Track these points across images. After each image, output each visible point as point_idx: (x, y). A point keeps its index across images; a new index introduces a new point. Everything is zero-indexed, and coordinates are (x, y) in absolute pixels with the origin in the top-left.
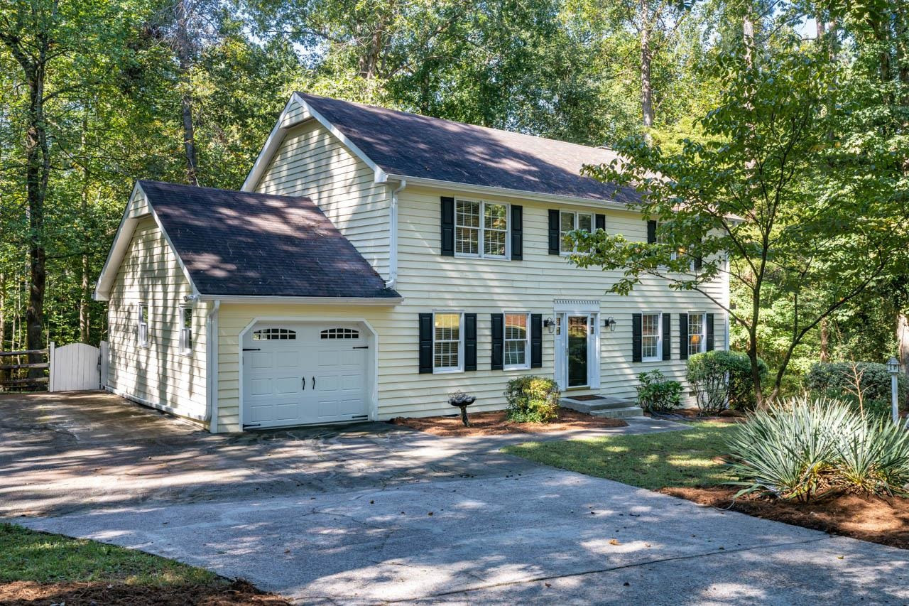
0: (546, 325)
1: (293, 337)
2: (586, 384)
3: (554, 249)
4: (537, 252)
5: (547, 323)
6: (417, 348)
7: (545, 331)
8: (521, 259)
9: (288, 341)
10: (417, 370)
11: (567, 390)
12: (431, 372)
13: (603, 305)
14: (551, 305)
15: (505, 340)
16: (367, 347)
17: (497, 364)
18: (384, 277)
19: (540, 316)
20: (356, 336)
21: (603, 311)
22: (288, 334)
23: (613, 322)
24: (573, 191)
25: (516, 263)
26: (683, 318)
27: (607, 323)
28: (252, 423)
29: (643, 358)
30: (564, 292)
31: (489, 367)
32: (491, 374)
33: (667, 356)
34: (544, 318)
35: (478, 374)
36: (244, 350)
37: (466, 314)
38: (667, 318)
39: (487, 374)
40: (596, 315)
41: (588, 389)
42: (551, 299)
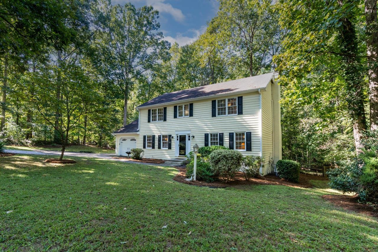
1: (126, 140)
2: (185, 155)
3: (175, 117)
4: (171, 118)
6: (143, 143)
7: (172, 139)
8: (166, 121)
10: (143, 148)
11: (179, 157)
13: (192, 131)
14: (174, 132)
15: (162, 141)
17: (159, 147)
20: (135, 140)
21: (192, 133)
26: (231, 134)
30: (178, 128)
31: (157, 148)
32: (158, 150)
34: (172, 136)
35: (155, 150)
36: (121, 142)
37: (153, 135)
38: (221, 134)
41: (186, 157)
42: (174, 130)
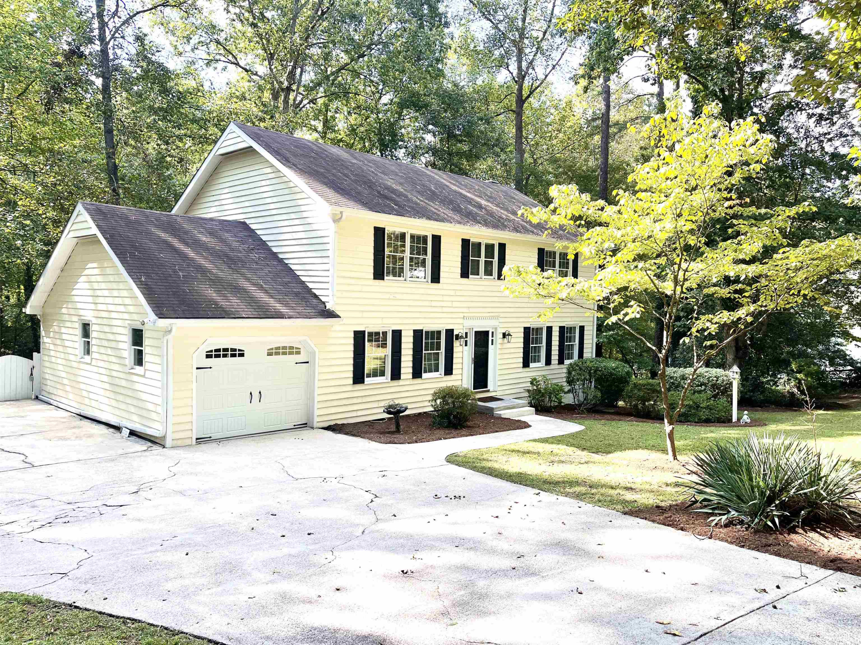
0: (457, 339)
1: (242, 355)
2: (487, 387)
3: (465, 273)
4: (451, 276)
5: (458, 337)
6: (351, 361)
7: (456, 344)
8: (439, 282)
9: (237, 359)
10: (351, 381)
11: (473, 394)
12: (363, 382)
13: (501, 320)
14: (461, 321)
15: (424, 352)
16: (308, 362)
17: (417, 374)
18: (323, 299)
19: (452, 330)
20: (298, 353)
21: (501, 325)
22: (237, 352)
23: (509, 335)
24: (480, 223)
25: (435, 285)
26: (562, 329)
27: (504, 335)
28: (203, 436)
29: (531, 364)
30: (471, 310)
31: (411, 376)
32: (412, 382)
33: (548, 362)
34: (455, 333)
36: (197, 368)
37: (393, 331)
38: (549, 329)
39: (408, 382)
40: (496, 328)
41: (488, 391)
42: (462, 315)
